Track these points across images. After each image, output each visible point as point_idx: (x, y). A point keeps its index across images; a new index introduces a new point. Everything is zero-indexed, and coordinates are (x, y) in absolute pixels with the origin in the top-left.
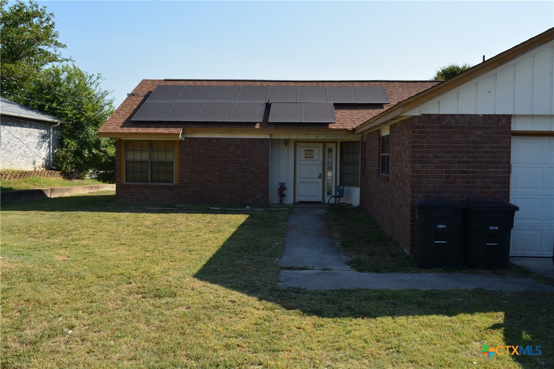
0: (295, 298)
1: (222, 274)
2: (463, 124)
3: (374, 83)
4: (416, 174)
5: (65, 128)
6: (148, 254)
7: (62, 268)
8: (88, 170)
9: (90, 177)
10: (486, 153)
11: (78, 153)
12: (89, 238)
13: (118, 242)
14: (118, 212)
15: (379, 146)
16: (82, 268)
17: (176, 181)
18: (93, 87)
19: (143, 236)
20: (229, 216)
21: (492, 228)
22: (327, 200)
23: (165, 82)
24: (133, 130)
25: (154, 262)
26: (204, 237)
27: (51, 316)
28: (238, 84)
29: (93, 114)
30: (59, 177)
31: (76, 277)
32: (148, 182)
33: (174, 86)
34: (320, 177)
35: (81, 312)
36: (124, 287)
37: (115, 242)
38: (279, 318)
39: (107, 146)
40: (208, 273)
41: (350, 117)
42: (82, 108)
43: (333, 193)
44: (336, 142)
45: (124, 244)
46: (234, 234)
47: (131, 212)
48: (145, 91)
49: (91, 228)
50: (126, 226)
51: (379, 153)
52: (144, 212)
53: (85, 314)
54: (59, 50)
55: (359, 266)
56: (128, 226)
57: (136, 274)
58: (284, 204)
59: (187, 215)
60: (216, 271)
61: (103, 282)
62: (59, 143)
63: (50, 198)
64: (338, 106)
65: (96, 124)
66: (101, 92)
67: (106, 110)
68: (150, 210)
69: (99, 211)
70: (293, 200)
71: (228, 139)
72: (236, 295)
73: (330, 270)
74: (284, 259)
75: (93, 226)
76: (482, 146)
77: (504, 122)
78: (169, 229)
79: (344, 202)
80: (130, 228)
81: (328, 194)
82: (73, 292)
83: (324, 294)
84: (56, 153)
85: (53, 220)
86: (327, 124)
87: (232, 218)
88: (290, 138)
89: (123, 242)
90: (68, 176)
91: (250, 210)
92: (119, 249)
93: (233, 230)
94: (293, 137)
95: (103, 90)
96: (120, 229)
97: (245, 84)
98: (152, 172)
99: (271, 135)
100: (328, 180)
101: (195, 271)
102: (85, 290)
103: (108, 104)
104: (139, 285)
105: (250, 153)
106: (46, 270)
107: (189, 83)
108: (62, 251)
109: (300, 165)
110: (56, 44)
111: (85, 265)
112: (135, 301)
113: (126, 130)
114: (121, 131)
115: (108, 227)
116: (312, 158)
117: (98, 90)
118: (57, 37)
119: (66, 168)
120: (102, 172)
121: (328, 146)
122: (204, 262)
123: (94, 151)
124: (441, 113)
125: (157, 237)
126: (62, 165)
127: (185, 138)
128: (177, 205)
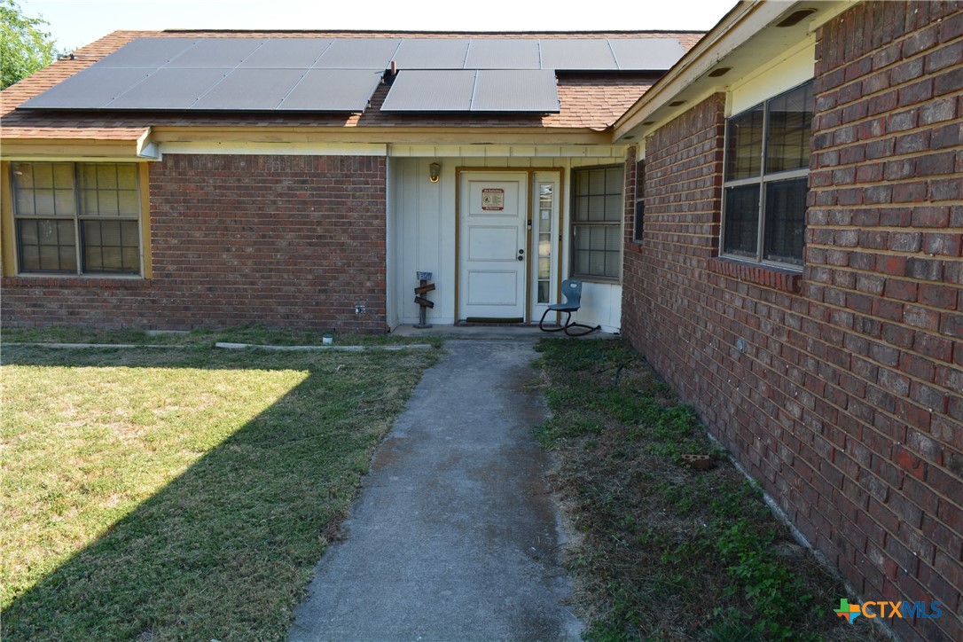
17: (146, 272)
22: (536, 317)
23: (164, 34)
32: (74, 271)
34: (521, 258)
41: (598, 102)
43: (553, 300)
44: (562, 169)
58: (431, 326)
64: (565, 77)
70: (452, 315)
71: (276, 157)
79: (581, 322)
81: (539, 302)
86: (536, 116)
94: (449, 151)
99: (389, 146)
105: (336, 196)
109: (470, 227)
116: (501, 209)
121: (542, 178)
127: (164, 155)
128: (152, 333)
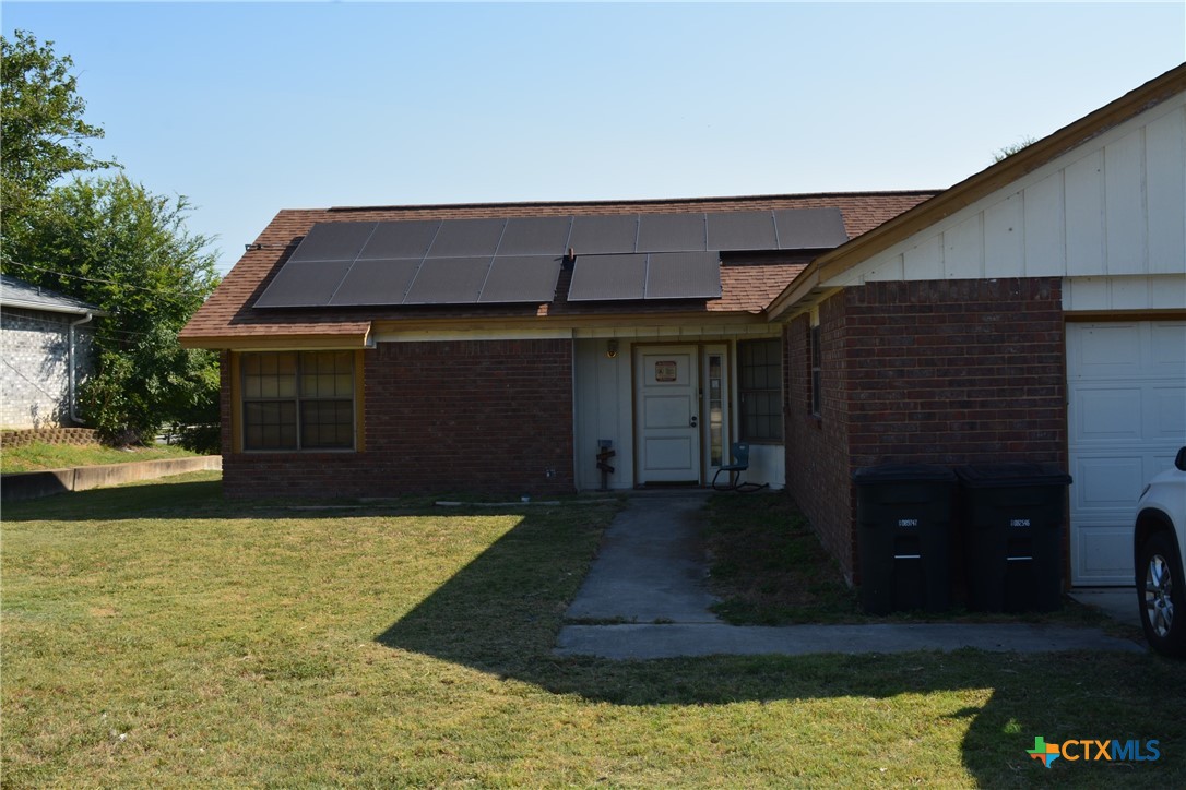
0: (577, 674)
1: (436, 633)
2: (956, 300)
3: (817, 200)
4: (858, 412)
5: (106, 326)
6: (286, 601)
7: (104, 631)
8: (159, 425)
9: (165, 442)
10: (1011, 361)
11: (134, 385)
12: (161, 573)
13: (225, 579)
14: (228, 518)
15: (808, 351)
16: (145, 631)
17: (358, 445)
18: (169, 227)
19: (279, 567)
20: (478, 519)
21: (1017, 523)
22: (710, 478)
23: (331, 213)
24: (260, 330)
25: (296, 615)
26: (414, 563)
27: (87, 713)
28: (500, 213)
29: (169, 291)
30: (92, 442)
31: (134, 646)
32: (294, 447)
33: (353, 224)
34: (694, 425)
35: (143, 704)
36: (231, 663)
37: (218, 580)
38: (532, 707)
39: (202, 367)
40: (408, 633)
41: (757, 283)
42: (144, 276)
43: (725, 462)
44: (728, 343)
45: (235, 584)
46: (481, 556)
47: (256, 516)
48: (286, 237)
49: (166, 552)
50: (244, 546)
51: (809, 367)
52: (285, 517)
53: (151, 708)
54: (88, 142)
55: (734, 614)
56: (247, 546)
57: (257, 638)
58: (612, 490)
59: (382, 519)
60: (425, 629)
61: (187, 655)
62: (91, 363)
63: (73, 491)
64: (729, 258)
65: (176, 312)
66: (188, 240)
67: (201, 280)
68: (300, 511)
69: (185, 516)
70: (632, 480)
71: (476, 342)
72: (456, 671)
73: (670, 623)
74: (578, 605)
75: (171, 549)
76: (999, 347)
77: (1045, 293)
78: (338, 551)
79: (751, 481)
80: (251, 552)
81: (713, 465)
82: (129, 671)
83: (639, 666)
84: (84, 386)
85: (83, 539)
86: (703, 301)
87: (485, 524)
88: (619, 335)
89: (235, 578)
90: (112, 439)
91: (529, 506)
92: (226, 593)
93: (481, 549)
94: (626, 332)
95: (191, 236)
96: (231, 553)
97: (518, 212)
98: (303, 425)
99: (574, 331)
100: (711, 430)
101: (380, 630)
102: (152, 669)
103: (204, 267)
104: (261, 657)
105: (529, 374)
106: (71, 634)
107: (387, 214)
108: (105, 600)
109: (646, 397)
110: (78, 130)
111: (152, 623)
112: (251, 685)
113: (242, 330)
114: (231, 332)
115: (204, 549)
116: (674, 379)
117: (179, 235)
118: (82, 112)
119: (108, 420)
120: (193, 427)
121: (711, 350)
122: (401, 613)
123: (172, 379)
124: (906, 279)
125: (309, 567)
126: (99, 415)
127: (378, 343)
128: (364, 500)
